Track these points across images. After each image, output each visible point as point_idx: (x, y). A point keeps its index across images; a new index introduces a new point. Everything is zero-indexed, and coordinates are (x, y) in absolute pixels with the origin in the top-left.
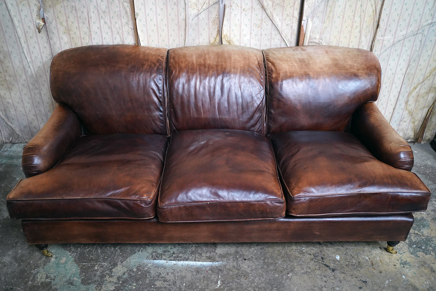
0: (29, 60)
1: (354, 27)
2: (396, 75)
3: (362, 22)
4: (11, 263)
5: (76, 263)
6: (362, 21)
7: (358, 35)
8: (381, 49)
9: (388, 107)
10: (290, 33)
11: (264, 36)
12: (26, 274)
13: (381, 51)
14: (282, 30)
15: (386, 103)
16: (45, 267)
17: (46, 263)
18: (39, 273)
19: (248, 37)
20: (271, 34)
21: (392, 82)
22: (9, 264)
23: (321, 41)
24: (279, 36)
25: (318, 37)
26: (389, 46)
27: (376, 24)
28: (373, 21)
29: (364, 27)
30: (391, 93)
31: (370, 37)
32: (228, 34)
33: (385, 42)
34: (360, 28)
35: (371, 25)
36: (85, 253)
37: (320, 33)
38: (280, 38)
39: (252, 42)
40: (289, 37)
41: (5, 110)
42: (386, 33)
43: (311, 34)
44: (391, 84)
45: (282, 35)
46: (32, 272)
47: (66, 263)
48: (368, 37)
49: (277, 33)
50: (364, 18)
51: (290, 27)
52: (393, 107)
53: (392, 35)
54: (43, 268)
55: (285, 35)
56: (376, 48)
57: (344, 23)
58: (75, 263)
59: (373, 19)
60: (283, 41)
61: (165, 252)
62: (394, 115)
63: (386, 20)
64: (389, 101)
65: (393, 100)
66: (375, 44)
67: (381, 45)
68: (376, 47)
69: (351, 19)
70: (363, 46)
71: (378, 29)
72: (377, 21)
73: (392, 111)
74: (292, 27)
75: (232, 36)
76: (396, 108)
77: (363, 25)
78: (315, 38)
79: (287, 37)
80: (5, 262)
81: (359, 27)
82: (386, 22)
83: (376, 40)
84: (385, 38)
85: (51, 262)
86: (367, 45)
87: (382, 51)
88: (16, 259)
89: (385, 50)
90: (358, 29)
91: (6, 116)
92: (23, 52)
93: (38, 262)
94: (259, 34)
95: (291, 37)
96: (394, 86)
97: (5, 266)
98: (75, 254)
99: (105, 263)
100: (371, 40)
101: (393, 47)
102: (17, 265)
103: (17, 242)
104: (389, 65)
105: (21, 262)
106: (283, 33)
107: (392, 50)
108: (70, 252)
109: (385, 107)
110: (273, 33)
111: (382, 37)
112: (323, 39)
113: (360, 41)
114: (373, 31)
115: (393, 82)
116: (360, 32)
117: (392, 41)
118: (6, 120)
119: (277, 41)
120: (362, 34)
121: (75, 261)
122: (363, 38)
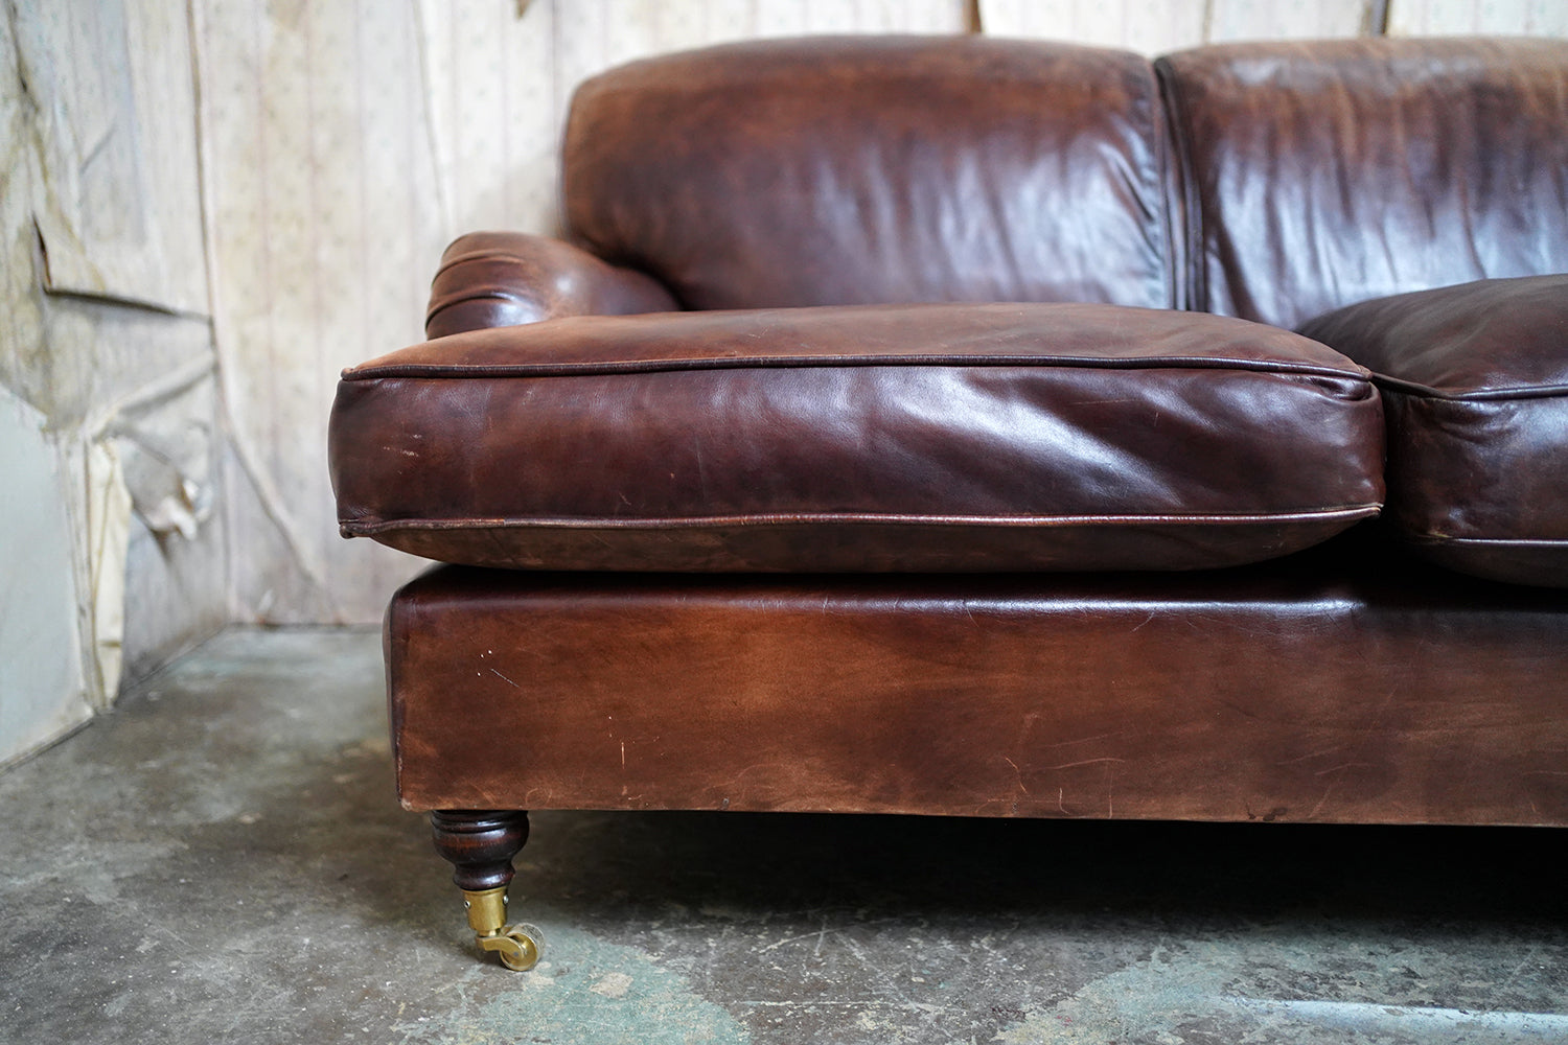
0: (445, 156)
4: (244, 986)
5: (707, 998)
12: (351, 1036)
16: (484, 1009)
17: (494, 991)
18: (448, 1036)
22: (233, 991)
36: (762, 958)
41: (275, 434)
46: (394, 1029)
47: (633, 994)
54: (475, 1013)
58: (700, 997)
61: (1341, 966)
80: (204, 982)
85: (525, 988)
88: (280, 970)
91: (276, 467)
92: (427, 118)
93: (435, 986)
97: (204, 997)
98: (692, 959)
99: (923, 1002)
102: (287, 994)
103: (291, 906)
105: (312, 985)
108: (651, 951)
118: (268, 487)
121: (699, 987)
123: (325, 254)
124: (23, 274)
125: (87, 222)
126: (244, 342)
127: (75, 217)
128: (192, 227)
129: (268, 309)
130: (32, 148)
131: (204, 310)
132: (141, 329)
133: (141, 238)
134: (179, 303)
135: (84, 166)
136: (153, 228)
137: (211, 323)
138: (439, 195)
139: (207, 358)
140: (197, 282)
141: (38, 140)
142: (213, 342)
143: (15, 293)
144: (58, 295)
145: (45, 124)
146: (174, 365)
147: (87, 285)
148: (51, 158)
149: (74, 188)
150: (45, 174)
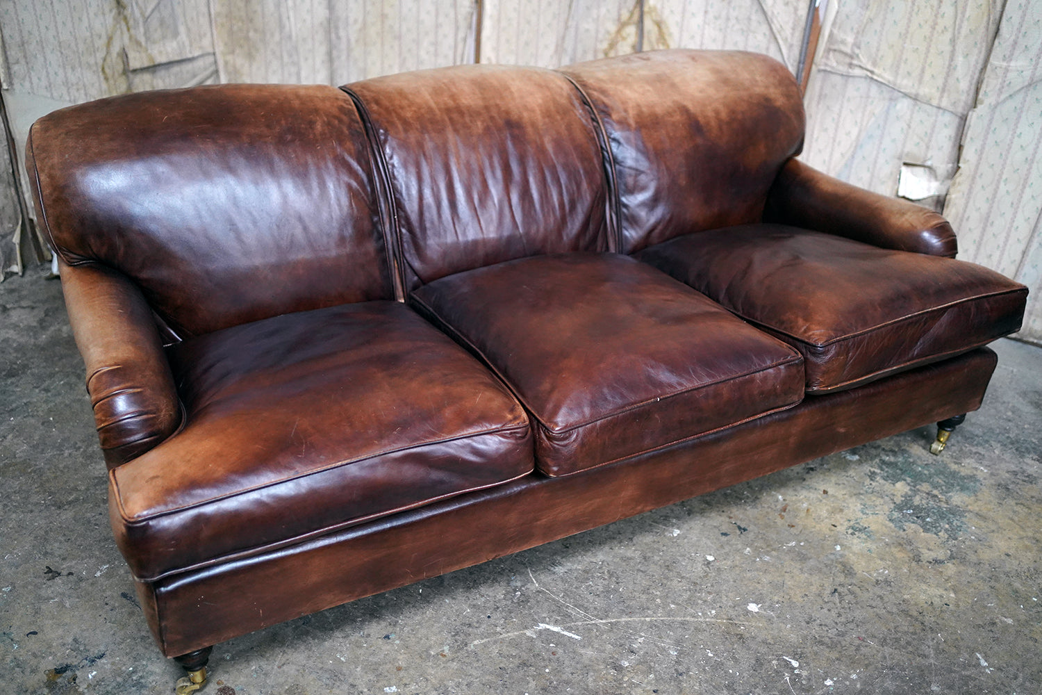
1: (939, 28)
2: (1035, 165)
3: (958, 18)
6: (959, 16)
7: (948, 48)
8: (1000, 91)
9: (1008, 246)
10: (791, 24)
11: (733, 21)
13: (999, 95)
14: (773, 13)
15: (1004, 234)
19: (699, 19)
20: (749, 19)
21: (1022, 182)
23: (857, 51)
24: (765, 28)
25: (850, 39)
26: (1021, 86)
27: (992, 28)
28: (985, 18)
29: (964, 31)
30: (1020, 210)
31: (976, 58)
32: (659, 7)
33: (1011, 75)
34: (954, 33)
35: (982, 30)
37: (855, 31)
38: (768, 33)
39: (706, 32)
40: (788, 32)
42: (1017, 53)
43: (835, 31)
44: (1021, 187)
45: (773, 26)
48: (973, 59)
49: (762, 18)
50: (965, 8)
51: (792, 9)
52: (1022, 247)
53: (1031, 59)
55: (779, 27)
56: (987, 87)
57: (914, 14)
59: (986, 14)
60: (772, 40)
62: (1022, 269)
63: (1016, 20)
64: (1013, 229)
65: (1024, 230)
66: (986, 76)
67: (1000, 80)
68: (987, 85)
69: (932, 6)
70: (958, 79)
71: (997, 42)
72: (997, 21)
73: (1018, 257)
74: (796, 9)
75: (666, 12)
76: (1029, 250)
77: (960, 27)
78: (843, 42)
79: (782, 33)
81: (950, 30)
82: (1017, 26)
83: (989, 67)
84: (1013, 64)
86: (968, 78)
87: (1003, 97)
89: (1011, 96)
90: (948, 35)
94: (724, 14)
95: (793, 34)
96: (1028, 191)
100: (979, 66)
101: (1031, 89)
104: (1019, 136)
106: (775, 22)
107: (1028, 99)
109: (1001, 244)
110: (754, 17)
111: (1004, 60)
112: (863, 45)
113: (950, 65)
114: (984, 44)
115: (1026, 180)
116: (953, 41)
117: (1027, 74)
119: (760, 37)
120: (957, 48)
122: (960, 59)
123: (251, 34)
124: (120, 68)
125: (148, 39)
126: (226, 63)
127: (143, 40)
128: (204, 21)
129: (233, 52)
130: (123, 23)
131: (211, 50)
132: (176, 69)
133: (176, 34)
134: (196, 54)
135: (146, 20)
136: (182, 29)
137: (214, 54)
138: (289, 18)
139: (212, 68)
140: (206, 42)
141: (125, 18)
142: (216, 62)
143: (116, 75)
144: (135, 71)
145: (128, 12)
146: (194, 76)
147: (146, 64)
148: (131, 22)
149: (142, 30)
150: (128, 30)
